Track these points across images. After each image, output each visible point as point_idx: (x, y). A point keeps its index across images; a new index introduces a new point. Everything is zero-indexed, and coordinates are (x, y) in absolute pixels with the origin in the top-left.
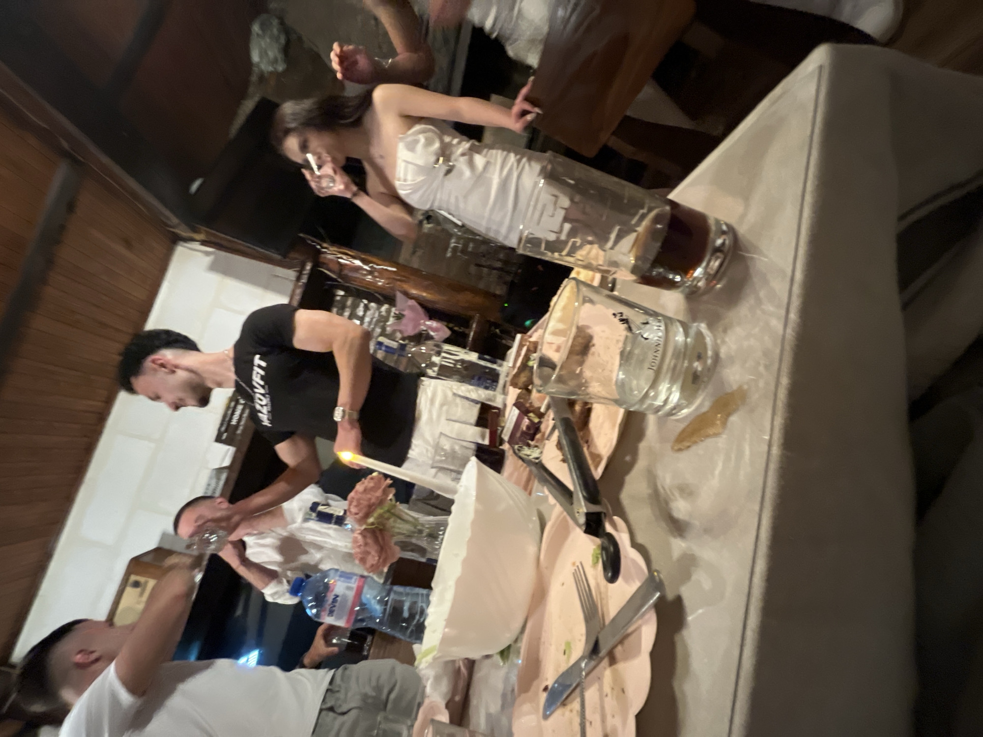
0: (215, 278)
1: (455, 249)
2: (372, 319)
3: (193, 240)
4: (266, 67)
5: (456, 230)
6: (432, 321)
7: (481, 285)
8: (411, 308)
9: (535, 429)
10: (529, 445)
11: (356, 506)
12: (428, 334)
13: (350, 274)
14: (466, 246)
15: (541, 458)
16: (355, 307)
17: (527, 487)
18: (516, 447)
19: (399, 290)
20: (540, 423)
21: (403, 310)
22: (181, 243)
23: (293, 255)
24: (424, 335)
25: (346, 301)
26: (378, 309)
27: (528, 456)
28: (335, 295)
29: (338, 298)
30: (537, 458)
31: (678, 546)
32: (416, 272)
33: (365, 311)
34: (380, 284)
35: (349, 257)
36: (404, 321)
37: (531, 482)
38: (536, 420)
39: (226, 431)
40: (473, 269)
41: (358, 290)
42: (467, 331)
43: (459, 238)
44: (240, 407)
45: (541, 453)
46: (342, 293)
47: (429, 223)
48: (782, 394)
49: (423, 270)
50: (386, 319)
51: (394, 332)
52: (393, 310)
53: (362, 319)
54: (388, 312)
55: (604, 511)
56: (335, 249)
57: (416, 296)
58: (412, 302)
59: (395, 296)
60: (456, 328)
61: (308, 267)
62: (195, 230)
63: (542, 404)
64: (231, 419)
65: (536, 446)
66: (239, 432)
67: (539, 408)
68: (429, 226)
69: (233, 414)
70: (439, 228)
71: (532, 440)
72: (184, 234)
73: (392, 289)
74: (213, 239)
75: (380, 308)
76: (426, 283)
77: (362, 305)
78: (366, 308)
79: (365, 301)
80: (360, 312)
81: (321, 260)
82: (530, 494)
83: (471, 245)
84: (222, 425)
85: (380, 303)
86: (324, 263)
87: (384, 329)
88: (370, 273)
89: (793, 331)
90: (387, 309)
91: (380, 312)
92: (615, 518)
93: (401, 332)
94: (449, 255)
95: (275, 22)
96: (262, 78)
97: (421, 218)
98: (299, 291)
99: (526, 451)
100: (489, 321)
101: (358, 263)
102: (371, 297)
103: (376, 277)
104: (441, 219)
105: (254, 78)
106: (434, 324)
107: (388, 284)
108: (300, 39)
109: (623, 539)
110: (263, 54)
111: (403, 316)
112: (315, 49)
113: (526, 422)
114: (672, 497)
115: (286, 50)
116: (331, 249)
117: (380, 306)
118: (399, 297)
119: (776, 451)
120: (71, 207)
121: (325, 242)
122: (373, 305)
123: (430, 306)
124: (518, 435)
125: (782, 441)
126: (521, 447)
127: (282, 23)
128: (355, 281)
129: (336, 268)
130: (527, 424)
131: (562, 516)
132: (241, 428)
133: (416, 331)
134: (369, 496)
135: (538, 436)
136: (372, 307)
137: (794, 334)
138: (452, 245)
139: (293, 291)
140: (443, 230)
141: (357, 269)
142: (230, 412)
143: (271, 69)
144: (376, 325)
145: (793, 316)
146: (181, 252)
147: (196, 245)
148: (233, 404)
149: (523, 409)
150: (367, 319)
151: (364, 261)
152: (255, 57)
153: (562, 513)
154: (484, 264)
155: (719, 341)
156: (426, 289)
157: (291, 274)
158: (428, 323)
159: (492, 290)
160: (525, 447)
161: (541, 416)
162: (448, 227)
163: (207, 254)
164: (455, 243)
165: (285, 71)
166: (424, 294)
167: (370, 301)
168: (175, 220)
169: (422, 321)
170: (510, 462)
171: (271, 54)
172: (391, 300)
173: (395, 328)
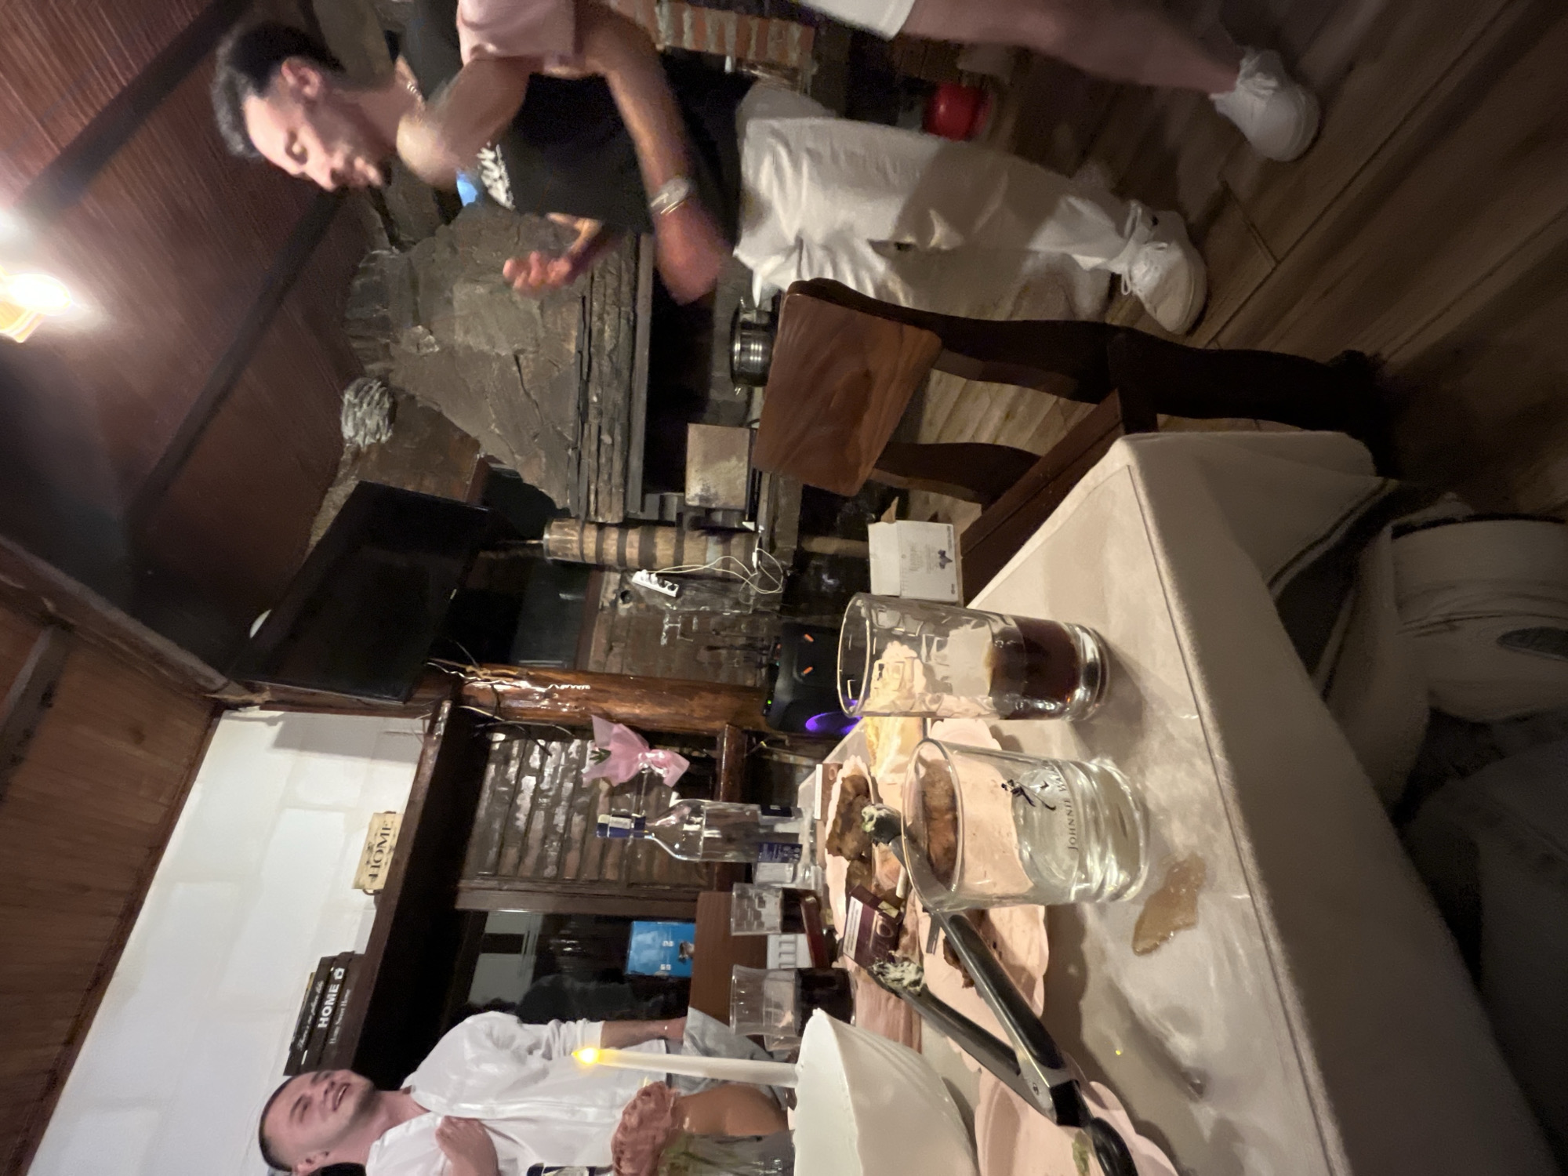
0: (287, 758)
1: (671, 632)
2: (556, 769)
3: (250, 704)
4: (363, 440)
5: (668, 605)
6: (654, 751)
7: (723, 678)
8: (619, 737)
9: (895, 930)
10: (892, 960)
11: (631, 1160)
12: (652, 773)
13: (515, 704)
14: (687, 623)
15: (923, 982)
16: (525, 755)
17: (912, 1040)
18: (875, 968)
19: (596, 714)
20: (901, 916)
21: (608, 744)
22: (226, 713)
23: (419, 694)
24: (646, 776)
25: (511, 748)
26: (565, 749)
27: (900, 980)
28: (491, 743)
29: (497, 746)
30: (916, 983)
31: (1205, 1114)
32: (618, 679)
33: (543, 760)
34: (565, 710)
35: (511, 679)
36: (611, 762)
37: (915, 1028)
38: (894, 913)
39: (306, 1047)
40: (704, 655)
41: (527, 727)
42: (714, 754)
43: (674, 616)
44: (334, 989)
45: (920, 970)
46: (501, 737)
47: (624, 602)
48: (1250, 863)
49: (629, 673)
50: (581, 763)
51: (595, 782)
52: (589, 745)
53: (539, 773)
54: (582, 751)
55: (1074, 1077)
56: (486, 671)
57: (625, 716)
58: (620, 728)
59: (591, 723)
60: (696, 754)
61: (446, 708)
62: (253, 689)
63: (896, 884)
64: (318, 1015)
65: (906, 959)
66: (332, 1041)
67: (894, 890)
68: (627, 606)
69: (320, 1005)
70: (642, 606)
71: (896, 947)
72: (232, 698)
73: (584, 715)
74: (283, 696)
75: (568, 748)
76: (637, 693)
77: (537, 748)
78: (545, 752)
79: (542, 742)
80: (535, 761)
81: (466, 692)
82: (920, 1050)
83: (695, 621)
84: (299, 1034)
85: (566, 740)
86: (469, 697)
87: (577, 781)
88: (546, 696)
89: (1227, 777)
90: (578, 747)
91: (568, 755)
92: (1093, 1084)
93: (606, 779)
94: (664, 641)
95: (376, 385)
96: (357, 454)
97: (613, 597)
98: (432, 752)
99: (893, 973)
100: (746, 732)
101: (524, 685)
102: (550, 734)
103: (558, 700)
104: (642, 592)
105: (347, 457)
106: (660, 754)
107: (576, 707)
108: (412, 398)
109: (1120, 1121)
110: (359, 425)
111: (608, 753)
112: (436, 408)
113: (877, 920)
114: (1166, 1033)
115: (392, 416)
116: (480, 673)
117: (566, 745)
118: (598, 723)
119: (1275, 946)
120: (47, 698)
121: (469, 663)
122: (555, 745)
123: (647, 727)
124: (871, 944)
125: (1276, 930)
126: (882, 967)
127: (385, 384)
128: (524, 715)
129: (489, 700)
130: (880, 922)
131: (998, 1091)
132: (336, 1032)
133: (632, 774)
134: (651, 1133)
135: (905, 940)
136: (554, 749)
137: (1228, 780)
138: (666, 627)
139: (423, 753)
140: (648, 608)
141: (524, 695)
142: (314, 1005)
143: (369, 440)
144: (564, 776)
145: (1219, 756)
146: (227, 727)
147: (255, 712)
148: (321, 984)
149: (869, 899)
150: (548, 771)
151: (534, 680)
152: (348, 431)
153: (996, 1085)
154: (720, 644)
155: (1139, 786)
156: (637, 701)
157: (418, 725)
158: (650, 755)
159: (740, 682)
160: (888, 965)
161: (899, 903)
162: (657, 601)
163: (271, 722)
164: (670, 622)
165: (391, 441)
166: (637, 711)
167: (549, 740)
168: (220, 680)
169: (640, 755)
170: (864, 995)
171: (371, 423)
172: (583, 731)
173: (597, 776)
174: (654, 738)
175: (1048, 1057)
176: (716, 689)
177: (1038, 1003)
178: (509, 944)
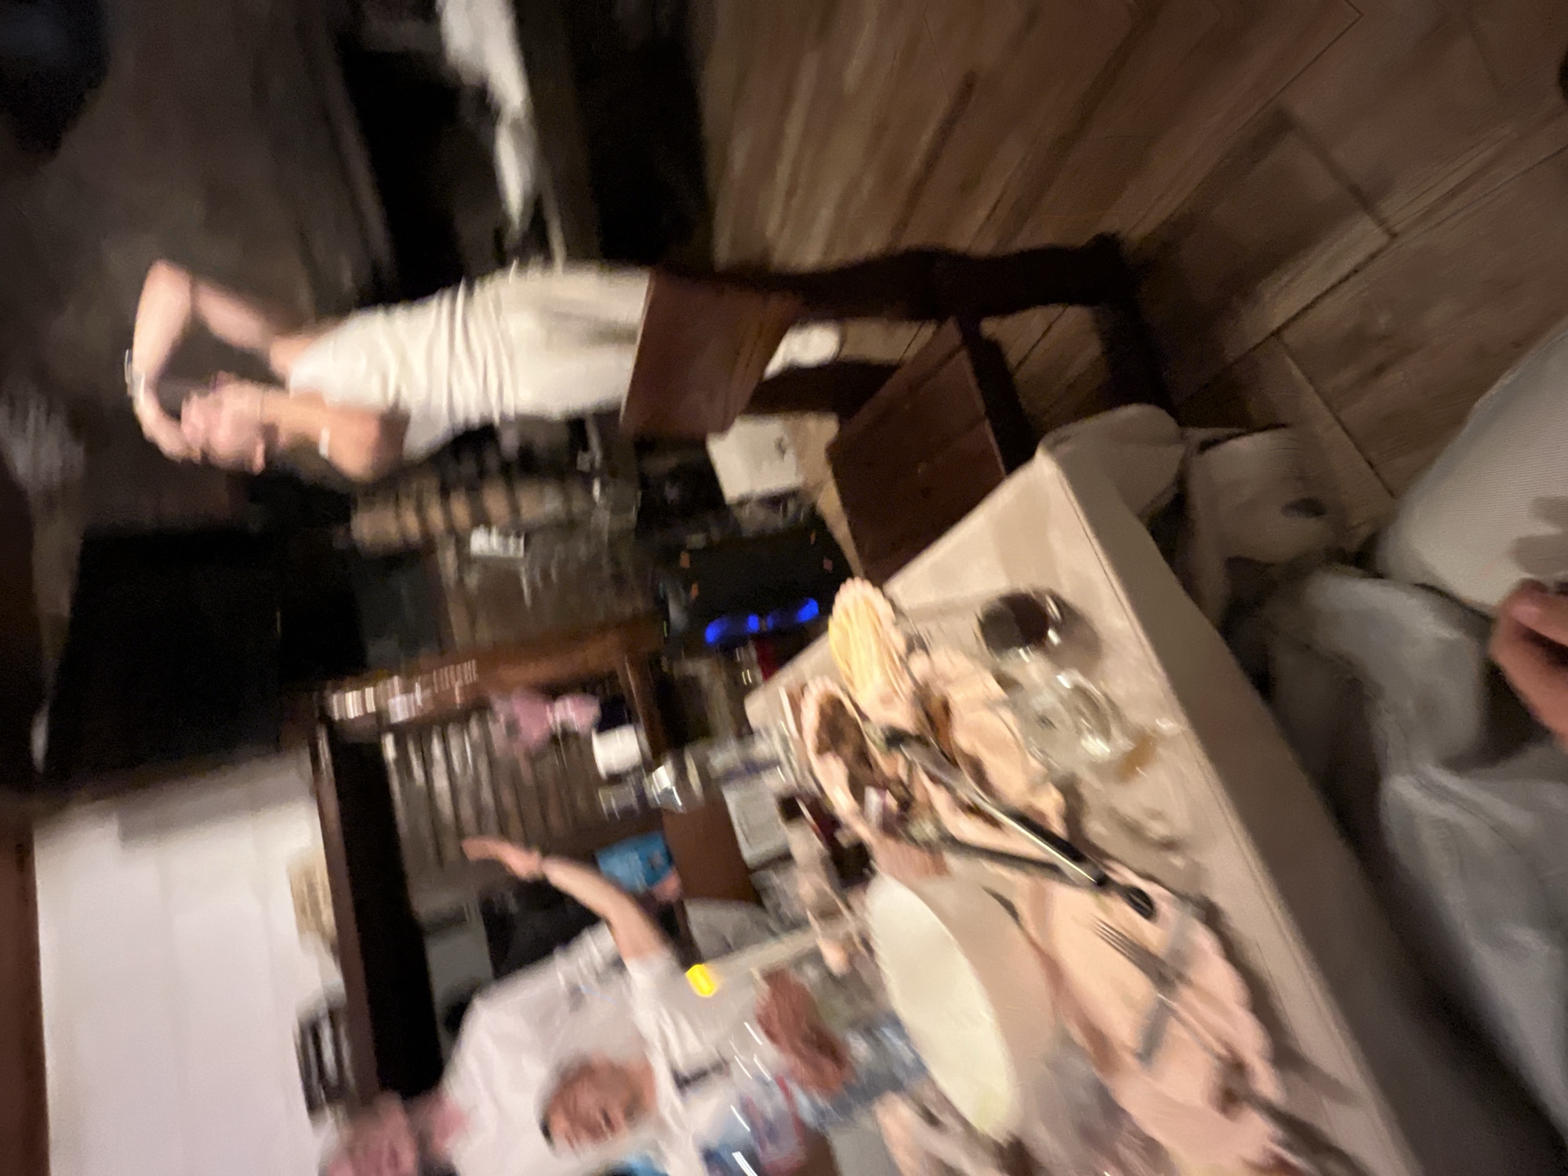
2: (464, 755)
7: (601, 616)
9: (908, 802)
20: (911, 793)
26: (465, 732)
28: (382, 752)
31: (1179, 860)
36: (522, 729)
38: (904, 792)
42: (622, 690)
50: (489, 742)
52: (491, 722)
82: (950, 874)
92: (1111, 864)
93: (521, 750)
111: (517, 723)
133: (546, 734)
155: (1105, 690)
159: (619, 615)
161: (907, 784)
169: (548, 712)
172: (481, 711)
173: (511, 750)
174: (553, 692)
175: (1076, 857)
176: (603, 629)
177: (1058, 828)
178: (453, 921)
